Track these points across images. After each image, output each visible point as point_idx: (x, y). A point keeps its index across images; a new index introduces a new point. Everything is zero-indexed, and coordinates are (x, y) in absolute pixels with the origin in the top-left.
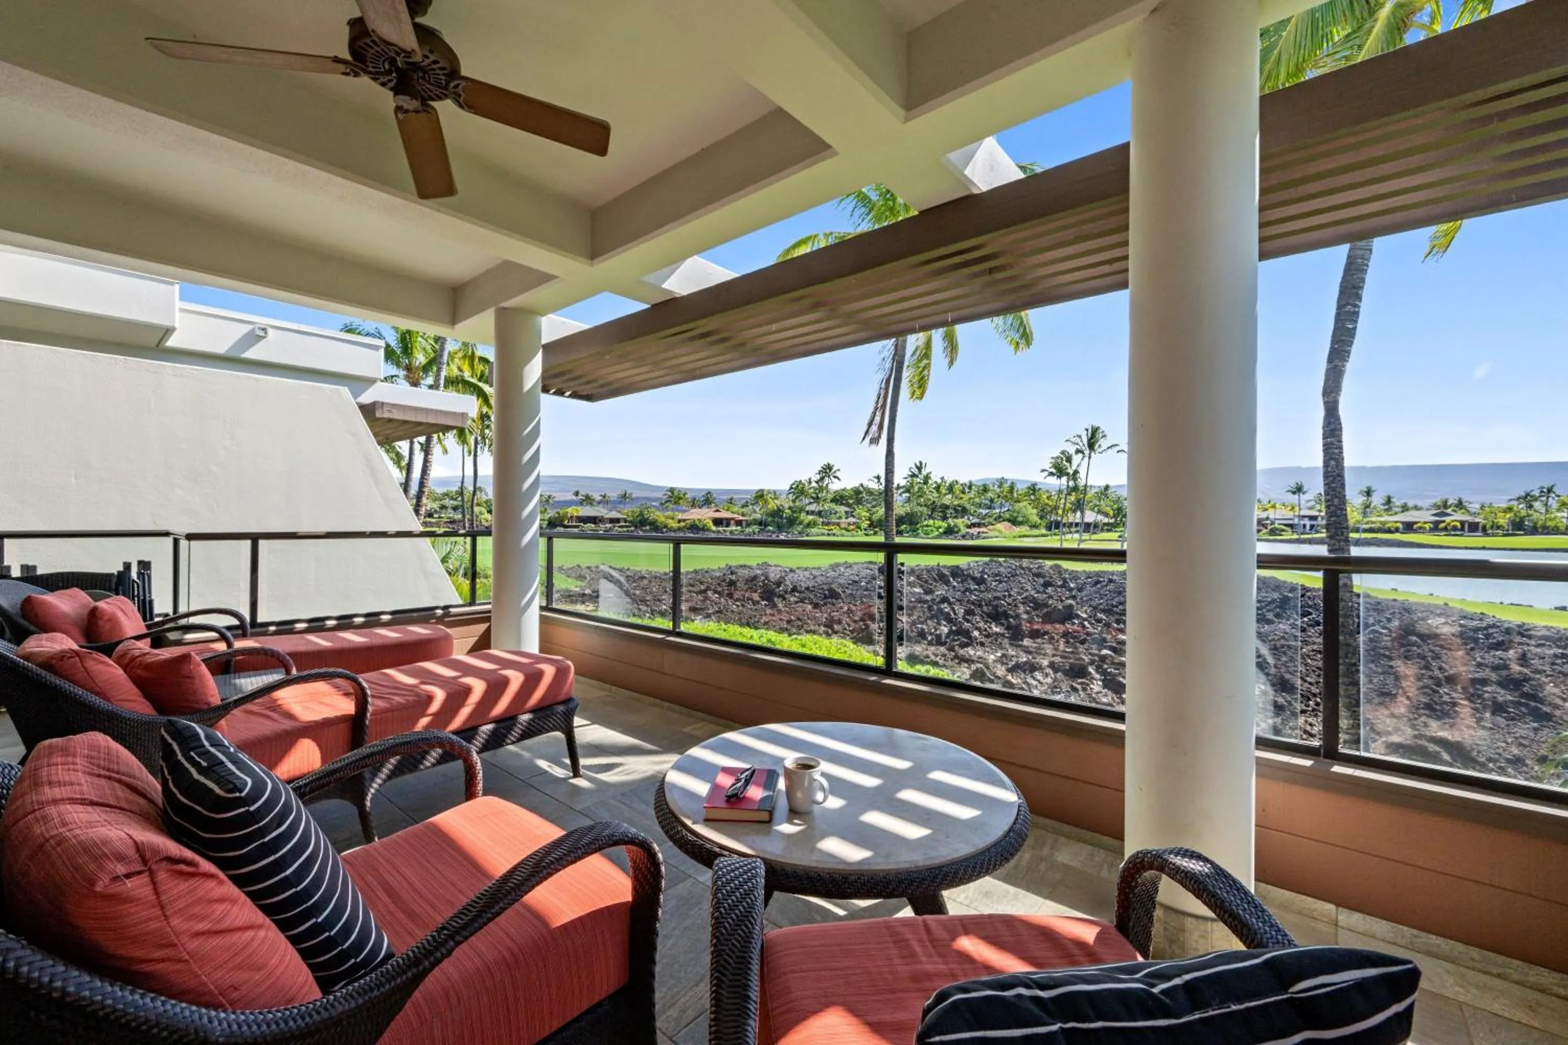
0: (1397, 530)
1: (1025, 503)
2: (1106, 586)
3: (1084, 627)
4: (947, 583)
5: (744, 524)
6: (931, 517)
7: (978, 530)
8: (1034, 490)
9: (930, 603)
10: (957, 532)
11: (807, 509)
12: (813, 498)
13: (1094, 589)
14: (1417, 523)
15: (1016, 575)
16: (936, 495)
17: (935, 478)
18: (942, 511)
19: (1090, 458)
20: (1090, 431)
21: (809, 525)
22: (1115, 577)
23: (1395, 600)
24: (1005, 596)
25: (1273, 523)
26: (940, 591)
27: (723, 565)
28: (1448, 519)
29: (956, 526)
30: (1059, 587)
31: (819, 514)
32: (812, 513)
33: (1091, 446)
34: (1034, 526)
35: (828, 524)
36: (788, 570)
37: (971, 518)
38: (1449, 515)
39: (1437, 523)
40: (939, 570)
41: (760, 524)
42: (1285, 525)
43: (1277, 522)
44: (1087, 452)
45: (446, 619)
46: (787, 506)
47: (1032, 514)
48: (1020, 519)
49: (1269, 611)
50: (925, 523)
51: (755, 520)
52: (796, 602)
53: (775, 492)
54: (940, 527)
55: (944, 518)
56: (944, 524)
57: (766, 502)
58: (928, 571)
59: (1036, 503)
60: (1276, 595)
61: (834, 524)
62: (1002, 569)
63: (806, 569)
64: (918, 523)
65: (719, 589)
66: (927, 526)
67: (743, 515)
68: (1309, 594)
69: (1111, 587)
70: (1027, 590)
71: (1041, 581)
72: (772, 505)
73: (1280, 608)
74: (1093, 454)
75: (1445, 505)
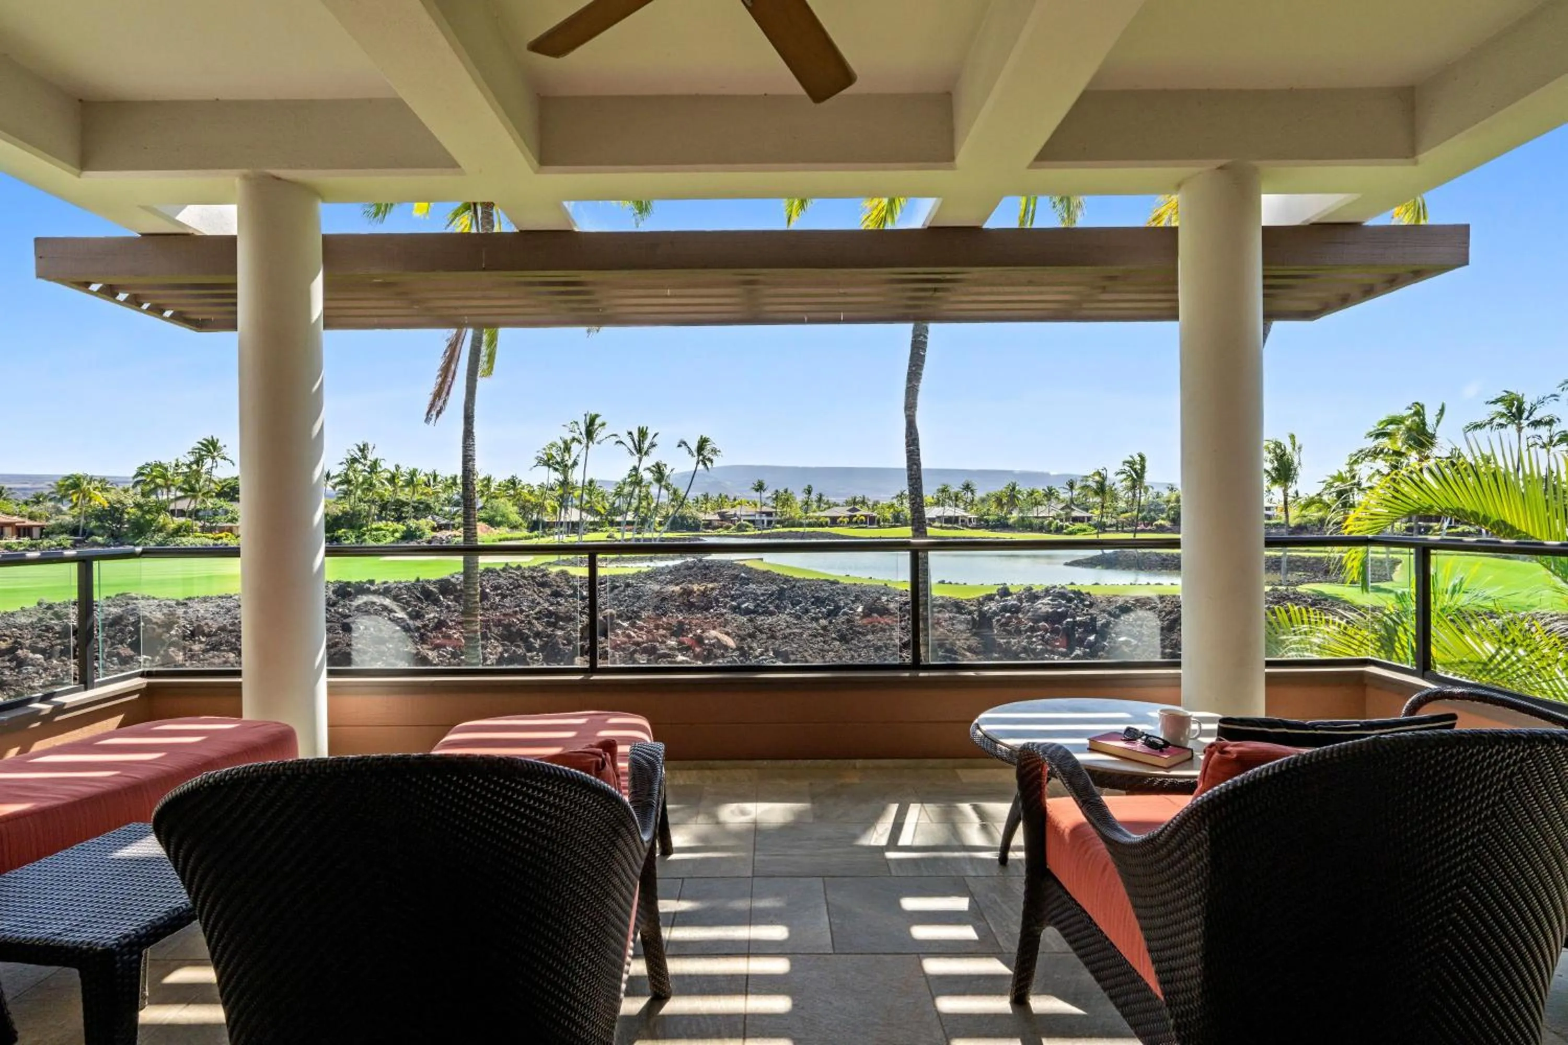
0: (827, 525)
1: (503, 500)
2: (624, 591)
3: (629, 636)
4: (436, 602)
5: (36, 533)
6: (380, 518)
7: (448, 533)
8: (514, 483)
9: (422, 631)
10: (420, 537)
11: (172, 507)
12: (182, 489)
13: (612, 595)
14: (839, 517)
15: (520, 586)
16: (390, 487)
17: (387, 466)
18: (397, 510)
19: (587, 447)
20: (588, 418)
21: (177, 532)
22: (630, 581)
23: (855, 584)
24: (516, 612)
25: (739, 520)
26: (432, 614)
27: (31, 604)
28: (858, 514)
29: (417, 528)
30: (570, 596)
31: (195, 514)
32: (182, 513)
33: (590, 434)
34: (514, 527)
35: (211, 530)
36: (173, 603)
37: (437, 518)
38: (858, 510)
39: (851, 517)
40: (423, 587)
41: (74, 531)
42: (749, 521)
43: (743, 518)
44: (584, 441)
45: (58, 719)
46: (129, 502)
47: (512, 512)
48: (498, 519)
49: (770, 603)
50: (374, 526)
51: (61, 526)
52: (205, 651)
53: (102, 480)
54: (395, 531)
55: (399, 519)
56: (401, 527)
57: (86, 495)
58: (408, 589)
59: (516, 498)
60: (774, 588)
61: (222, 530)
62: (501, 581)
63: (205, 600)
64: (361, 526)
65: (41, 645)
66: (377, 529)
67: (32, 517)
68: (798, 584)
69: (629, 591)
70: (539, 603)
71: (548, 591)
72: (100, 500)
73: (778, 598)
74: (591, 443)
75: (855, 502)
